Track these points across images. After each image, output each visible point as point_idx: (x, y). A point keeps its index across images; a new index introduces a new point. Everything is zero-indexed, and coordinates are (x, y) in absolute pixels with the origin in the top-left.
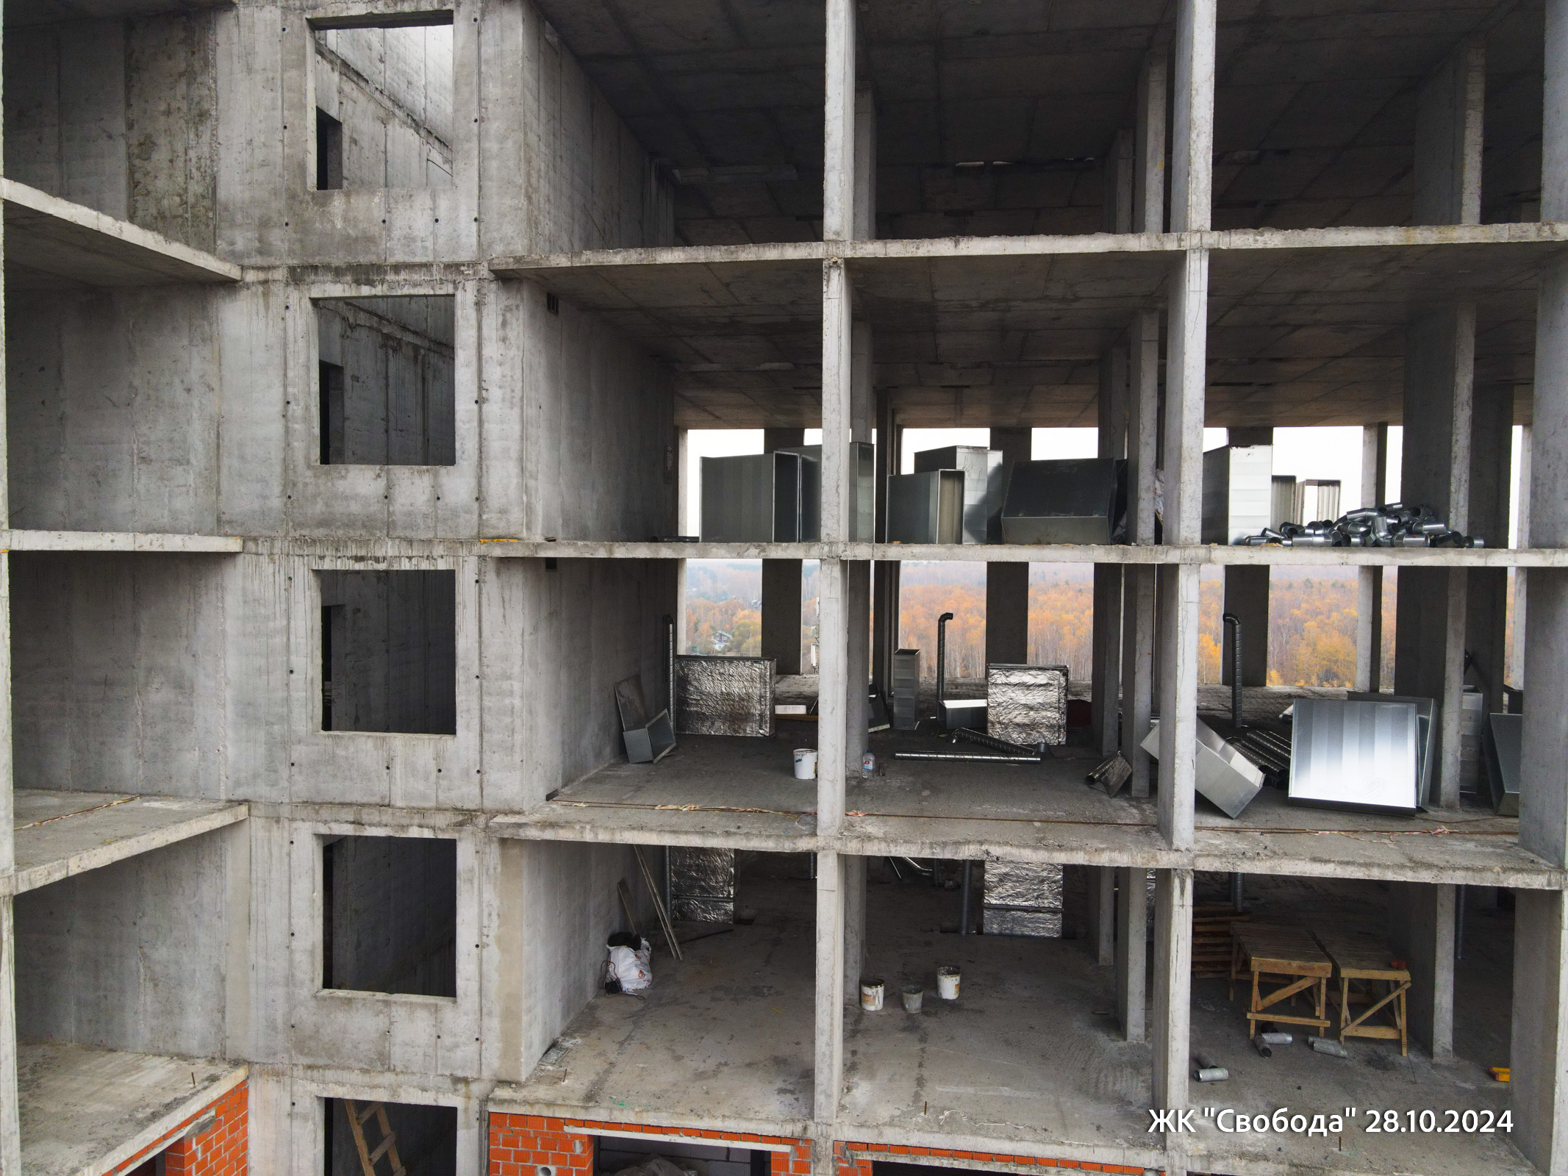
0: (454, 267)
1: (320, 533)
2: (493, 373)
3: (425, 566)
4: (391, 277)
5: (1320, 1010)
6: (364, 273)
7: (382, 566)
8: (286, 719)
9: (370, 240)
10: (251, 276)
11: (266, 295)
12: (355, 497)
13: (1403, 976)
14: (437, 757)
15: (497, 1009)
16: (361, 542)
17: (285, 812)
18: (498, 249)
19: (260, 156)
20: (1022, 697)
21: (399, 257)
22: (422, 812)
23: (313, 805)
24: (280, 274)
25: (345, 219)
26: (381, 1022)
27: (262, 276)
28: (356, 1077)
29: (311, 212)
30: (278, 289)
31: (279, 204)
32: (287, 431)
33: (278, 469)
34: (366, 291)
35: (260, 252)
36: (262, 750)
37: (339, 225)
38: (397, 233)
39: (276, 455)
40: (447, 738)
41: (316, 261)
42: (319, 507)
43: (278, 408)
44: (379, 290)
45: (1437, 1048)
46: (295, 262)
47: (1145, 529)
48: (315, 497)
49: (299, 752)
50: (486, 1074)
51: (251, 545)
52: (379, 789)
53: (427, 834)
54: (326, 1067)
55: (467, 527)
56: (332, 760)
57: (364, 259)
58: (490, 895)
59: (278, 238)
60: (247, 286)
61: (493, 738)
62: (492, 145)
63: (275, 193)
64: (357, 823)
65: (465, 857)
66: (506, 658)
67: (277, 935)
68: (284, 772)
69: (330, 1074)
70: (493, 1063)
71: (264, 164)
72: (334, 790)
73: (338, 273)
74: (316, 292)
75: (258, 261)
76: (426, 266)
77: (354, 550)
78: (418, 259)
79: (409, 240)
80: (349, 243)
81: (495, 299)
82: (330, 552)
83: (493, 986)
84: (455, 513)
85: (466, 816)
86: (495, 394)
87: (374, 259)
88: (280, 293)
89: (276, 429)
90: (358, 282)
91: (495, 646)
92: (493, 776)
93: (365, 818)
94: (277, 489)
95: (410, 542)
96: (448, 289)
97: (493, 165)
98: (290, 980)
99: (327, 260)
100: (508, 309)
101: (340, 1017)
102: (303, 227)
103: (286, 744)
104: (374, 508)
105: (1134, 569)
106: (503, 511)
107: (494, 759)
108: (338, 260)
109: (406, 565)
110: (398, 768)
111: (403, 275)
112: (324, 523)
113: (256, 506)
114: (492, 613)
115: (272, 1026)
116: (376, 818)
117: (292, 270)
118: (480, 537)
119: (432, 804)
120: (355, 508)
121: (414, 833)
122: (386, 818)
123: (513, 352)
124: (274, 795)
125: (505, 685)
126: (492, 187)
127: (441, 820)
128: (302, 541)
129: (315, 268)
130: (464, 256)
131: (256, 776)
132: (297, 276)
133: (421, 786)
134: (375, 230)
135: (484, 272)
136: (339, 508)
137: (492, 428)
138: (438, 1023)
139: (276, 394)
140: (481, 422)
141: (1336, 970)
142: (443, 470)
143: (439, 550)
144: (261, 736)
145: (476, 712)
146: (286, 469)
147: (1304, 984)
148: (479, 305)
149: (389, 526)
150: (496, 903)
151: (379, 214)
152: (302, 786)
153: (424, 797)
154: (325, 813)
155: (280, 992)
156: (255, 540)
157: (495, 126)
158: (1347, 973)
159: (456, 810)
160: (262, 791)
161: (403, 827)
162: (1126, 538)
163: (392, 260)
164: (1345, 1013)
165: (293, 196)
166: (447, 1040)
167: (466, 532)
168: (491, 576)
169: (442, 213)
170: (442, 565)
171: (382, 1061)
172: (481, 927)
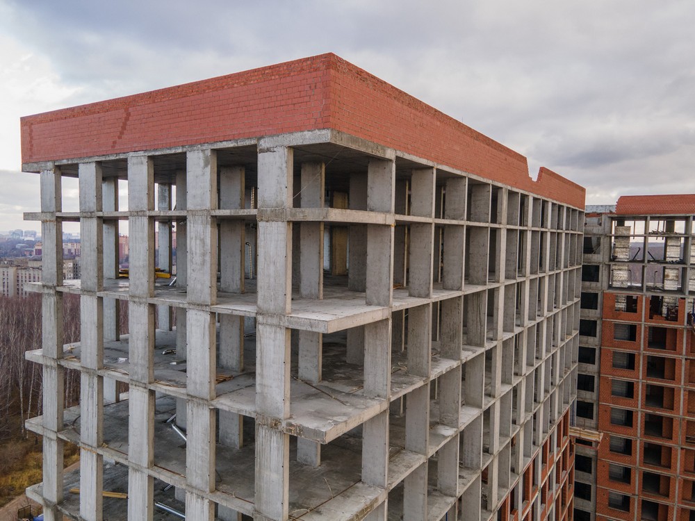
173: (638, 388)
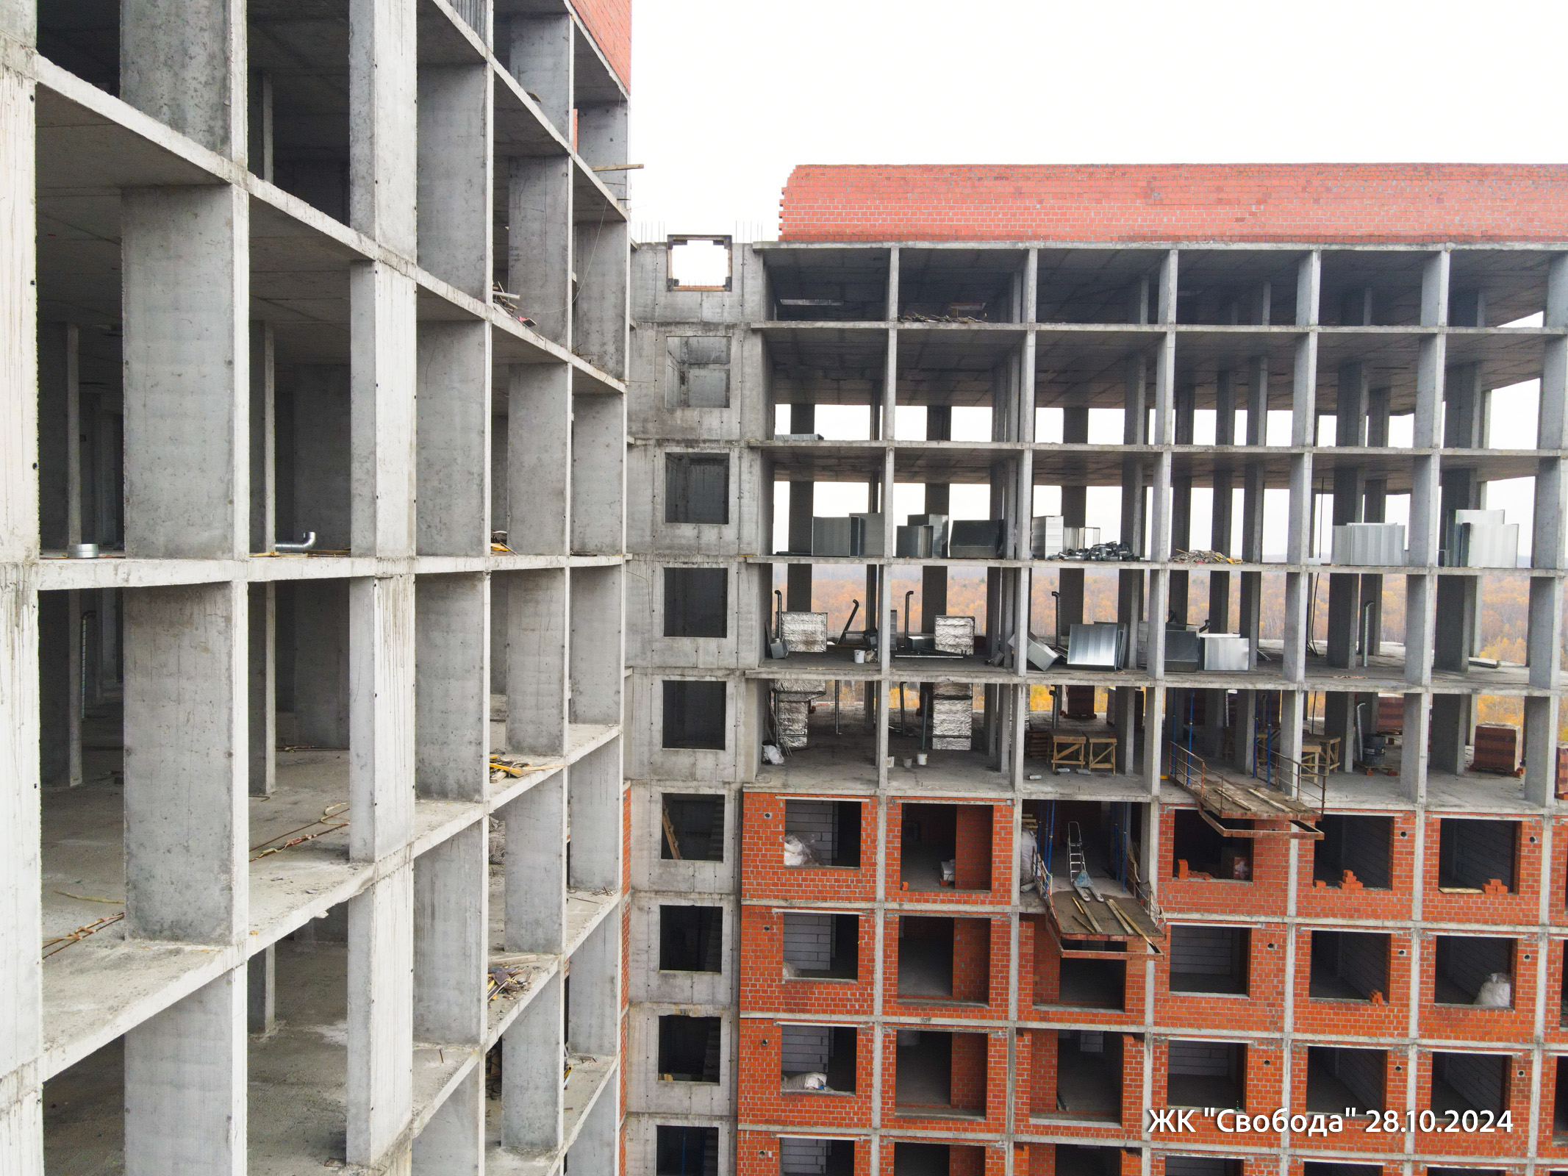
0: (730, 442)
1: (667, 552)
2: (746, 486)
3: (714, 566)
4: (702, 445)
5: (1081, 758)
6: (690, 443)
7: (695, 566)
8: (651, 631)
9: (693, 429)
10: (639, 442)
11: (645, 450)
12: (684, 537)
13: (1114, 741)
14: (718, 647)
15: (743, 752)
16: (685, 556)
17: (650, 671)
18: (749, 435)
19: (644, 392)
20: (952, 631)
21: (706, 437)
22: (711, 670)
23: (663, 668)
24: (652, 442)
25: (682, 420)
26: (692, 760)
27: (644, 442)
28: (680, 784)
29: (666, 416)
30: (651, 449)
31: (653, 412)
32: (654, 509)
33: (649, 524)
34: (690, 450)
35: (643, 432)
36: (639, 645)
37: (679, 422)
38: (704, 427)
39: (649, 519)
40: (723, 640)
41: (668, 437)
42: (668, 541)
43: (650, 498)
44: (696, 450)
45: (1127, 770)
46: (657, 437)
47: (1010, 552)
48: (665, 537)
49: (656, 646)
50: (738, 780)
51: (636, 557)
52: (692, 660)
53: (713, 679)
54: (667, 780)
55: (733, 550)
56: (671, 648)
57: (690, 437)
58: (741, 705)
59: (650, 426)
60: (637, 446)
61: (743, 638)
62: (747, 393)
63: (651, 408)
64: (683, 675)
65: (730, 689)
66: (749, 605)
67: (645, 724)
68: (649, 654)
69: (668, 783)
70: (741, 775)
71: (646, 395)
72: (671, 661)
73: (678, 442)
74: (668, 450)
75: (642, 436)
76: (718, 441)
77: (683, 560)
78: (714, 438)
79: (710, 430)
80: (684, 430)
81: (747, 456)
82: (672, 560)
83: (741, 743)
84: (728, 544)
85: (731, 671)
86: (746, 495)
87: (694, 437)
88: (651, 450)
89: (649, 507)
90: (687, 447)
91: (744, 600)
92: (742, 654)
93: (686, 673)
94: (648, 532)
95: (708, 556)
96: (727, 451)
97: (747, 401)
98: (651, 743)
99: (673, 436)
100: (753, 460)
101: (674, 758)
102: (663, 422)
103: (650, 642)
104: (692, 542)
105: (1005, 569)
106: (749, 544)
107: (742, 647)
108: (678, 437)
109: (706, 566)
110: (701, 651)
111: (707, 445)
112: (670, 548)
113: (639, 540)
114: (744, 586)
115: (642, 763)
116: (691, 673)
117: (658, 440)
118: (739, 554)
119: (715, 666)
120: (684, 541)
121: (708, 679)
122: (695, 672)
123: (754, 478)
124: (644, 664)
125: (749, 616)
126: (747, 410)
127: (720, 673)
128: (659, 555)
129: (668, 440)
130: (734, 437)
131: (636, 656)
132: (660, 443)
133: (711, 659)
134: (695, 425)
135: (743, 444)
136: (677, 541)
137: (745, 509)
138: (717, 759)
139: (649, 493)
140: (740, 506)
141: (1088, 740)
142: (723, 527)
143: (721, 560)
144: (639, 638)
145: (736, 628)
146: (653, 525)
147: (1076, 747)
148: (740, 458)
149: (699, 550)
150: (743, 708)
151: (697, 418)
152: (657, 660)
153: (712, 663)
154: (667, 671)
155: (646, 749)
156: (638, 554)
157: (748, 385)
158: (1092, 741)
159: (726, 669)
160: (639, 662)
161: (703, 677)
162: (1001, 556)
163: (702, 438)
164: (1091, 758)
165: (659, 409)
166: (721, 767)
167: (733, 552)
168: (743, 571)
169: (725, 419)
170: (722, 566)
171: (692, 777)
172: (737, 718)
173: (872, 937)
